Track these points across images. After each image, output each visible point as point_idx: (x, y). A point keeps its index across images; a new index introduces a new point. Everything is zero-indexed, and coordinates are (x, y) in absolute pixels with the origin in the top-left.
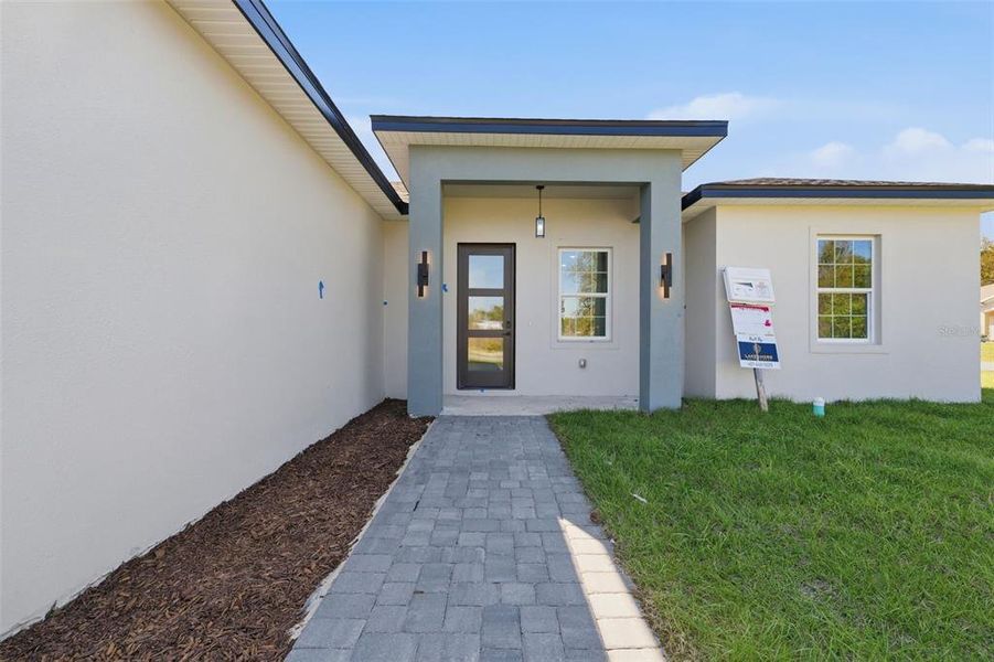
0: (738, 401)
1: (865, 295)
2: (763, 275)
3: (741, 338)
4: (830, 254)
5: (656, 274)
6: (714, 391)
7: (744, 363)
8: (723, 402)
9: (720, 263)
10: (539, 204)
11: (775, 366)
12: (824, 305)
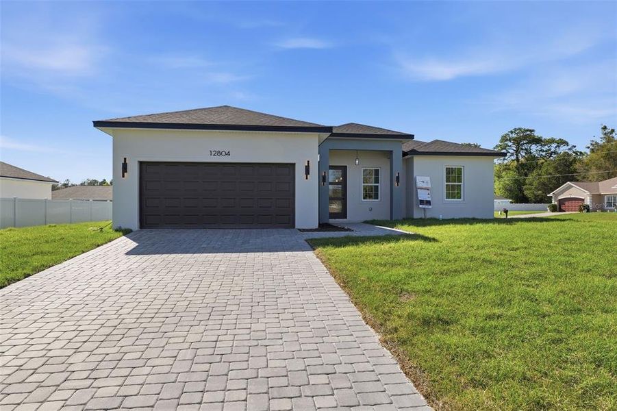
0: (421, 219)
1: (460, 185)
2: (428, 179)
3: (420, 199)
4: (449, 171)
5: (395, 179)
6: (413, 215)
7: (420, 206)
8: (417, 219)
9: (415, 175)
10: (357, 153)
11: (430, 207)
12: (448, 188)
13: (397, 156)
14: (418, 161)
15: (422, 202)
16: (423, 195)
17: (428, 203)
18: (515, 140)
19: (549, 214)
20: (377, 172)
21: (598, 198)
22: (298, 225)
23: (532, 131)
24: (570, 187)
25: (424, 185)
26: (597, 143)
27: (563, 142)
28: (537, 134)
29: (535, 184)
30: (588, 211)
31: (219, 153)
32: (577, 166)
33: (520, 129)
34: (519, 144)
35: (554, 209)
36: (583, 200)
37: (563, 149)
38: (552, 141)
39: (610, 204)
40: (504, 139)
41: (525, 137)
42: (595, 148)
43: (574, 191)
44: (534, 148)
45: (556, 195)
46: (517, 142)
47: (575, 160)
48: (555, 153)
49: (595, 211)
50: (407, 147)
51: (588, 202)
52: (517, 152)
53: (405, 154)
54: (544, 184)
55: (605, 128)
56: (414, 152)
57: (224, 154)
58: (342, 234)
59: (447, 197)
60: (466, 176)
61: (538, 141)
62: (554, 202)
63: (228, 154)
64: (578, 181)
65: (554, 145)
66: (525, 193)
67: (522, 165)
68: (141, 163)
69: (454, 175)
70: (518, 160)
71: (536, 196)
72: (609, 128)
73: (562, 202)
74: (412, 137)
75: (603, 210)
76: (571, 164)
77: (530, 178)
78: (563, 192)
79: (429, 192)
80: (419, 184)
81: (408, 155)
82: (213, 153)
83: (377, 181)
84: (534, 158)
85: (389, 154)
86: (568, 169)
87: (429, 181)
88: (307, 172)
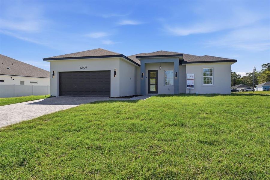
1: (212, 77)
5: (175, 75)
6: (186, 92)
7: (188, 88)
9: (187, 73)
10: (160, 64)
11: (193, 88)
12: (205, 79)
15: (188, 86)
16: (189, 83)
17: (192, 86)
22: (111, 96)
25: (191, 78)
31: (83, 68)
56: (187, 62)
57: (85, 68)
59: (204, 84)
60: (215, 72)
63: (86, 68)
68: (59, 72)
69: (209, 72)
79: (193, 81)
80: (188, 77)
82: (81, 68)
85: (174, 64)
87: (194, 76)
88: (115, 74)
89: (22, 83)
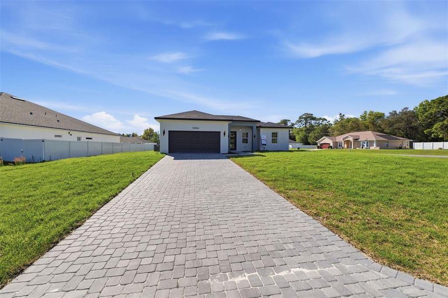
1: (277, 139)
2: (265, 136)
4: (273, 133)
5: (254, 136)
8: (261, 150)
9: (261, 135)
12: (272, 140)
13: (255, 128)
14: (262, 130)
15: (263, 145)
16: (263, 142)
17: (265, 145)
18: (305, 118)
19: (316, 149)
20: (247, 133)
21: (335, 143)
22: (221, 152)
23: (312, 115)
24: (325, 138)
25: (264, 139)
26: (337, 121)
27: (325, 119)
28: (314, 116)
29: (313, 137)
30: (332, 148)
31: (195, 128)
32: (329, 130)
33: (307, 114)
34: (306, 120)
35: (318, 147)
36: (330, 144)
37: (325, 122)
38: (320, 119)
39: (340, 146)
40: (300, 118)
41: (309, 117)
42: (336, 122)
43: (327, 140)
44: (313, 122)
45: (319, 142)
46: (306, 119)
47: (329, 127)
48: (321, 124)
49: (334, 148)
50: (258, 125)
51: (331, 145)
52: (306, 123)
53: (257, 127)
54: (316, 137)
55: (341, 114)
56: (261, 127)
57: (197, 128)
58: (237, 155)
59: (272, 143)
60: (279, 135)
61: (314, 119)
62: (318, 145)
64: (329, 136)
65: (321, 121)
66: (309, 140)
67: (308, 129)
68: (169, 131)
69: (275, 135)
70: (306, 127)
71: (313, 142)
72: (342, 114)
73: (322, 145)
74: (260, 121)
75: (337, 148)
76: (328, 128)
77: (310, 135)
78: (322, 140)
79: (266, 141)
80: (262, 138)
81: (259, 128)
82: (193, 128)
83: (247, 137)
84: (313, 126)
85: (252, 128)
86: (326, 131)
88: (225, 134)
89: (79, 139)
